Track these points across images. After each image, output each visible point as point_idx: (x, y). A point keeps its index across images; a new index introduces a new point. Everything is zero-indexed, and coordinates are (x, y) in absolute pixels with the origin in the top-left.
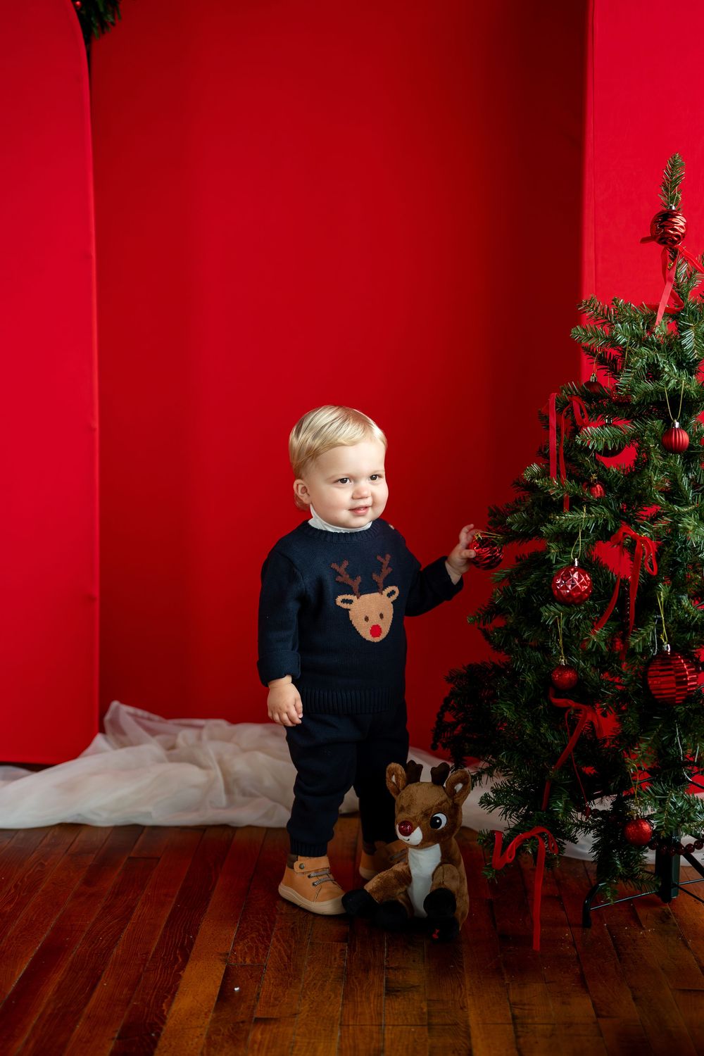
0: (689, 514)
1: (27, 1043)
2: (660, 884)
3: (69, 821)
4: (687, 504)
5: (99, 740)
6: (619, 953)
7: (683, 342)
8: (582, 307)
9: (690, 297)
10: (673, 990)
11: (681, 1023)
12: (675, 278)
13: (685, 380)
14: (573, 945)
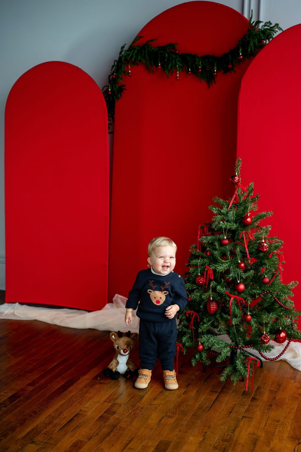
0: (227, 263)
1: (45, 380)
2: (210, 363)
3: (91, 328)
4: (228, 260)
5: (108, 306)
6: (205, 380)
7: (228, 215)
8: (213, 200)
9: (242, 199)
10: (209, 390)
11: (202, 398)
12: (237, 193)
13: (228, 225)
14: (196, 376)
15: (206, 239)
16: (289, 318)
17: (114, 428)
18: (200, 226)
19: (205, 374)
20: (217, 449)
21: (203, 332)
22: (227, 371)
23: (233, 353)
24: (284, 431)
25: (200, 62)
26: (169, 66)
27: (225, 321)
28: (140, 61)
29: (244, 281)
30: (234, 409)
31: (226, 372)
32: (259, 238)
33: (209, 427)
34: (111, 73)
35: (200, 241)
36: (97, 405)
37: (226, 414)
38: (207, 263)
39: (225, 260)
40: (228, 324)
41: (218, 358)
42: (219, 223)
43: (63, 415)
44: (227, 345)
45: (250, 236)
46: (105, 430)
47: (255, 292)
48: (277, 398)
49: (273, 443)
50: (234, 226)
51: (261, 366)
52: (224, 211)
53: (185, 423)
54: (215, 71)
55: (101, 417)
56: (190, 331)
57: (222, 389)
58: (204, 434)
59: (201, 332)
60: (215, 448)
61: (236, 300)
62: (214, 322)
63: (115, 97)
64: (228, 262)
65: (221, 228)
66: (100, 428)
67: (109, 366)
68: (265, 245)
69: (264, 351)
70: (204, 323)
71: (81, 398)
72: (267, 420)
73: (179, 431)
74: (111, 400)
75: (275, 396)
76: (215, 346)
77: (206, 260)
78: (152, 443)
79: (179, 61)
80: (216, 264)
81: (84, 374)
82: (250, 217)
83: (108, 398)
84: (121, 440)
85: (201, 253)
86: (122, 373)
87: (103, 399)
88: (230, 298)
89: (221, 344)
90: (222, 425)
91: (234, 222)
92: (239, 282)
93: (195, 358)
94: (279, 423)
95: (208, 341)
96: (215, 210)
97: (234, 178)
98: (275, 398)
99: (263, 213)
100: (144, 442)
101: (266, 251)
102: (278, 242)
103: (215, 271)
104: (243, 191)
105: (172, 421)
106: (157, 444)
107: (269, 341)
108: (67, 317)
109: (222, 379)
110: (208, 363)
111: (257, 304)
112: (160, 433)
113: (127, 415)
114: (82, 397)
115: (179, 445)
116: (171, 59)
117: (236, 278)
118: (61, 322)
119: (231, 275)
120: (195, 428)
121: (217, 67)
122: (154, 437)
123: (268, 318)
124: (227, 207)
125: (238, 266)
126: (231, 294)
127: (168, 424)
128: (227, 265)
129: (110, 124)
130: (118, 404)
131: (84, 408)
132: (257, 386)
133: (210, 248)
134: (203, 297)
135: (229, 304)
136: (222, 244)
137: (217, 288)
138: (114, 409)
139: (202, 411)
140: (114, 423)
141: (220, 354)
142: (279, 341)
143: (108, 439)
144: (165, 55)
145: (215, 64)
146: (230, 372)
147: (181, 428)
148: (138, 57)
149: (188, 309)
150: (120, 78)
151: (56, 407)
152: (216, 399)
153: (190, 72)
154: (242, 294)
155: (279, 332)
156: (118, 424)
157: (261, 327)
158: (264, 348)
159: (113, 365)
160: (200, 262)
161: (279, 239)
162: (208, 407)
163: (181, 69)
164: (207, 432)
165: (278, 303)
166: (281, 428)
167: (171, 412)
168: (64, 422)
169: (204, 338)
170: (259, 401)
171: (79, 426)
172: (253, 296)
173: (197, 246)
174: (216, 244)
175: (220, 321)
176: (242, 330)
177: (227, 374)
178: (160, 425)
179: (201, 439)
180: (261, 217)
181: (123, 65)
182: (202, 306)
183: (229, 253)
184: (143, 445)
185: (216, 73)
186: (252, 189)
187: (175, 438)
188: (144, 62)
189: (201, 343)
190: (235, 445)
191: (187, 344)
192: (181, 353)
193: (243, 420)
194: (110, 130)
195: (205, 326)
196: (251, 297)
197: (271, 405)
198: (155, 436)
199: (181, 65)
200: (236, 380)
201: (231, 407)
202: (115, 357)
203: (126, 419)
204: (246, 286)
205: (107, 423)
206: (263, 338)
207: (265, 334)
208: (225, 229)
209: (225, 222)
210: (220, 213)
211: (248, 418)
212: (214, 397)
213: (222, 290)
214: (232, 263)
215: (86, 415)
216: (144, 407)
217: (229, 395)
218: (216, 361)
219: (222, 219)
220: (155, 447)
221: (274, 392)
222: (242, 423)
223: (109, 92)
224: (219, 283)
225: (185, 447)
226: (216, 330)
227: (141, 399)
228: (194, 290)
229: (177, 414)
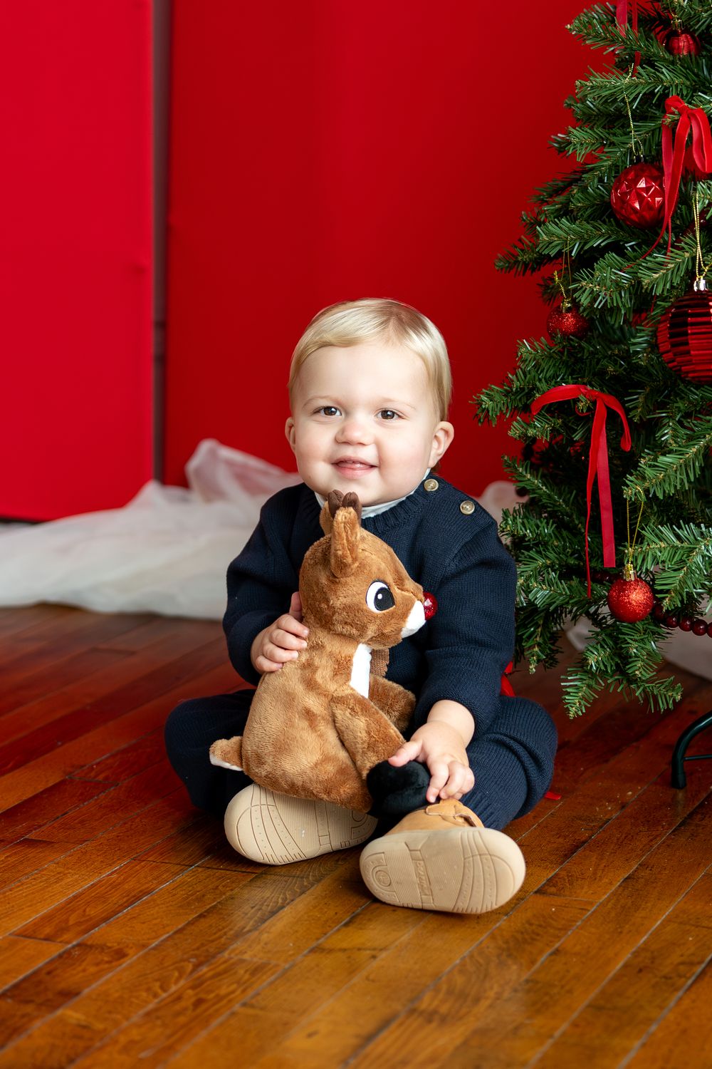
70: (663, 449)
74: (62, 929)
83: (49, 916)
95: (682, 561)
138: (70, 977)
167: (444, 987)
169: (658, 546)
216: (273, 962)
227: (263, 921)
228: (596, 260)
229: (484, 1004)
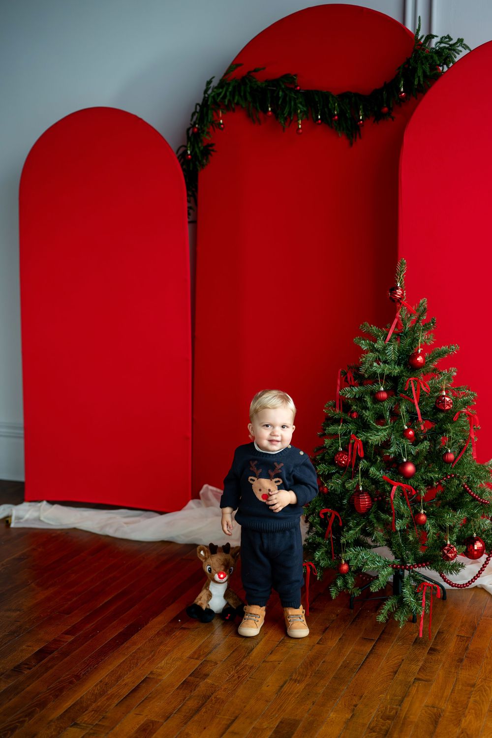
0: (385, 430)
1: (92, 626)
2: (360, 593)
3: (166, 540)
4: (387, 425)
5: (191, 503)
6: (353, 621)
7: (386, 352)
8: (360, 328)
9: (408, 325)
10: (360, 638)
11: (349, 650)
12: (400, 316)
13: (387, 369)
14: (337, 615)
15: (350, 392)
16: (488, 518)
17: (206, 702)
18: (340, 370)
19: (352, 611)
20: (374, 732)
21: (348, 543)
22: (389, 605)
23: (398, 577)
24: (483, 701)
25: (336, 104)
26: (285, 112)
27: (384, 524)
28: (237, 104)
29: (414, 459)
30: (402, 666)
31: (386, 607)
32: (437, 389)
33: (362, 697)
34: (191, 124)
35: (341, 394)
36: (178, 663)
37: (388, 675)
38: (352, 431)
39: (383, 425)
40: (389, 528)
41: (373, 585)
42: (371, 365)
43: (123, 680)
44: (387, 564)
45: (422, 385)
46: (192, 704)
47: (432, 476)
48: (471, 647)
49: (466, 721)
50: (396, 370)
51: (444, 598)
52: (379, 345)
53: (321, 691)
54: (361, 118)
55: (186, 684)
56: (327, 542)
57: (380, 636)
58: (352, 707)
59: (345, 542)
60: (371, 729)
61: (401, 490)
62: (365, 526)
63: (197, 163)
64: (387, 428)
65: (375, 373)
66: (184, 700)
67: (196, 601)
68: (447, 399)
69: (449, 572)
70: (350, 529)
71: (152, 653)
72: (455, 684)
73: (312, 704)
74: (199, 656)
75: (466, 644)
76: (368, 565)
77: (350, 426)
78: (268, 723)
79: (301, 103)
80: (367, 432)
81: (156, 614)
82: (422, 354)
83: (195, 653)
84: (218, 720)
85: (343, 415)
86: (217, 611)
87: (188, 654)
88: (392, 486)
89: (378, 562)
90: (381, 693)
91: (395, 363)
92: (405, 460)
93: (336, 585)
94: (475, 689)
95: (356, 557)
96: (364, 345)
97: (394, 292)
98: (467, 648)
99: (443, 348)
100: (256, 722)
101: (448, 410)
102: (468, 395)
103: (365, 444)
104: (410, 312)
105: (300, 687)
106: (277, 724)
107: (455, 556)
108: (126, 523)
109: (381, 618)
110: (357, 593)
111: (436, 497)
112: (281, 706)
113: (227, 678)
114: (153, 651)
115: (312, 726)
116: (288, 99)
117: (400, 455)
118: (116, 530)
119: (392, 449)
120: (337, 698)
121: (364, 111)
122: (271, 714)
123: (454, 519)
124: (385, 340)
125: (404, 434)
126: (393, 480)
127: (294, 693)
128: (385, 433)
129: (190, 208)
130: (211, 661)
131: (157, 668)
132: (438, 630)
133: (357, 407)
134: (348, 485)
135: (390, 496)
136: (376, 400)
137: (370, 471)
138: (206, 670)
139: (349, 671)
140: (207, 691)
141: (377, 578)
142: (472, 555)
143: (196, 718)
144: (278, 94)
145: (361, 107)
146: (393, 607)
147: (316, 698)
148: (234, 98)
149: (323, 506)
150: (205, 133)
151: (111, 668)
152: (371, 650)
153: (320, 121)
154: (411, 481)
155: (471, 541)
156: (212, 694)
157: (442, 534)
158: (449, 567)
159: (202, 599)
160: (341, 429)
161: (469, 390)
162: (358, 665)
163: (305, 116)
164: (357, 705)
165: (470, 494)
166: (478, 697)
167: (298, 672)
168: (126, 691)
169: (350, 553)
170: (441, 653)
171: (150, 698)
172: (429, 483)
173: (335, 403)
174: (368, 399)
175: (375, 525)
176: (411, 538)
177: (388, 610)
178: (280, 695)
179: (348, 716)
180: (439, 355)
181: (210, 112)
182: (345, 501)
183: (388, 414)
184: (253, 728)
185: (361, 122)
186: (425, 309)
187: (306, 715)
188: (244, 106)
189: (345, 561)
190: (403, 724)
191: (322, 563)
192: (314, 577)
193: (417, 685)
194: (191, 218)
195: (352, 533)
196: (426, 485)
197: (461, 660)
198: (273, 711)
199: (305, 109)
200: (403, 621)
201: (395, 664)
202: (205, 585)
203: (225, 686)
204: (417, 468)
205: (196, 693)
206: (446, 552)
207: (450, 545)
208: (382, 375)
209: (382, 364)
210: (373, 350)
211: (424, 681)
212: (368, 648)
213: (378, 473)
214: (393, 430)
215: (160, 680)
216: (255, 665)
217: (392, 644)
218: (369, 590)
219: (376, 358)
220: (274, 730)
221: (465, 638)
222: (413, 690)
223: (188, 155)
224: (373, 463)
225: (323, 729)
226: (369, 540)
227: (249, 653)
228: (333, 476)
229: (308, 677)
